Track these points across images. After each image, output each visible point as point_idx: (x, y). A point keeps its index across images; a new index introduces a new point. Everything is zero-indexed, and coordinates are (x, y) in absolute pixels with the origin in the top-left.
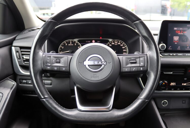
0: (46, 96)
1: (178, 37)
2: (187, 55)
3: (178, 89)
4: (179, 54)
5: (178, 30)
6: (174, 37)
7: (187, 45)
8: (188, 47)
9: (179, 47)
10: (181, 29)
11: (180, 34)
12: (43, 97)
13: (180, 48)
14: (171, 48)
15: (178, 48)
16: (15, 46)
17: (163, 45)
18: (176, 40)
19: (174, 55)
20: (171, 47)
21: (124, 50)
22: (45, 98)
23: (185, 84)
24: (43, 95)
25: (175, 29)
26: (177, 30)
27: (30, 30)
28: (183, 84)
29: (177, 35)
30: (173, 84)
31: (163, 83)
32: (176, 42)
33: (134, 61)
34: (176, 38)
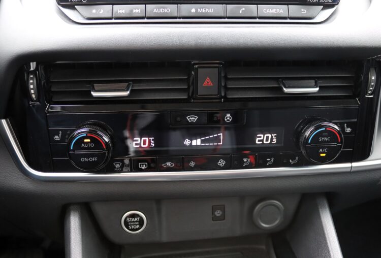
30: (144, 143)
31: (86, 140)
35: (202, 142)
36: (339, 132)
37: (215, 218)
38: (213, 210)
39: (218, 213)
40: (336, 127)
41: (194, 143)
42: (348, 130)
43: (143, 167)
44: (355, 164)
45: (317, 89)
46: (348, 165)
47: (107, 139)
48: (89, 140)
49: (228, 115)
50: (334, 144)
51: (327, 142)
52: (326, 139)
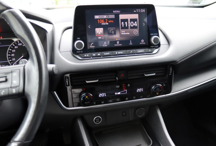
1: (102, 29)
2: (117, 53)
3: (111, 101)
4: (106, 53)
5: (101, 19)
6: (96, 29)
7: (117, 40)
8: (118, 42)
10: (105, 17)
11: (105, 24)
13: (106, 45)
14: (93, 45)
15: (104, 44)
18: (99, 33)
19: (99, 54)
20: (93, 43)
23: (119, 93)
25: (97, 17)
26: (99, 19)
28: (116, 94)
29: (100, 26)
30: (103, 95)
31: (86, 97)
32: (100, 35)
33: (4, 79)
34: (99, 31)
35: (121, 93)
36: (161, 86)
37: (123, 116)
38: (123, 113)
39: (124, 114)
40: (161, 85)
41: (118, 94)
42: (164, 85)
43: (103, 103)
44: (167, 95)
45: (155, 74)
46: (165, 95)
47: (92, 95)
48: (87, 97)
49: (129, 85)
50: (161, 90)
51: (159, 90)
52: (158, 89)
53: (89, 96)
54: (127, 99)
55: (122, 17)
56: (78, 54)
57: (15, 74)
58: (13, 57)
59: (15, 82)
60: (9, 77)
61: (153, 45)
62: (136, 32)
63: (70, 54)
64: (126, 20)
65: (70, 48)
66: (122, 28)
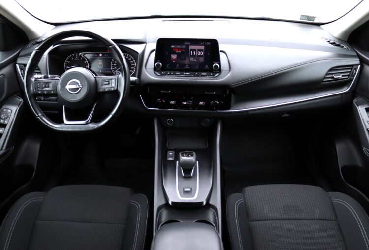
0: (40, 115)
1: (176, 55)
2: (185, 74)
3: (178, 108)
4: (177, 73)
5: (176, 48)
6: (172, 55)
7: (186, 64)
8: (187, 66)
9: (178, 65)
10: (179, 47)
11: (178, 52)
12: (37, 115)
16: (19, 64)
17: (159, 64)
18: (174, 58)
19: (172, 73)
20: (169, 65)
21: (132, 65)
22: (39, 116)
23: (185, 103)
24: (38, 114)
25: (173, 46)
26: (174, 48)
27: (34, 42)
28: (183, 103)
29: (174, 53)
31: (160, 102)
32: (174, 60)
33: (107, 83)
34: (174, 56)
35: (187, 103)
45: (214, 93)
47: (164, 101)
53: (162, 102)
54: (191, 108)
55: (191, 47)
56: (157, 71)
57: (113, 81)
58: (115, 66)
59: (113, 85)
60: (110, 81)
61: (213, 70)
62: (202, 59)
63: (152, 71)
64: (195, 50)
65: (153, 67)
66: (191, 56)
